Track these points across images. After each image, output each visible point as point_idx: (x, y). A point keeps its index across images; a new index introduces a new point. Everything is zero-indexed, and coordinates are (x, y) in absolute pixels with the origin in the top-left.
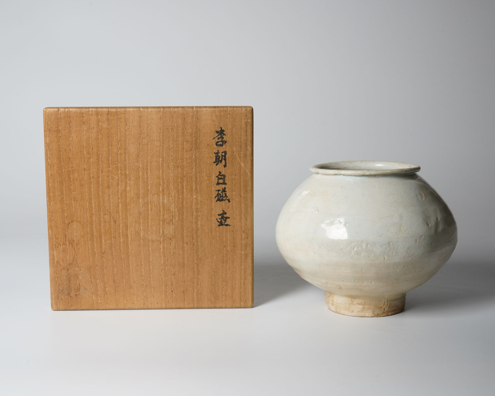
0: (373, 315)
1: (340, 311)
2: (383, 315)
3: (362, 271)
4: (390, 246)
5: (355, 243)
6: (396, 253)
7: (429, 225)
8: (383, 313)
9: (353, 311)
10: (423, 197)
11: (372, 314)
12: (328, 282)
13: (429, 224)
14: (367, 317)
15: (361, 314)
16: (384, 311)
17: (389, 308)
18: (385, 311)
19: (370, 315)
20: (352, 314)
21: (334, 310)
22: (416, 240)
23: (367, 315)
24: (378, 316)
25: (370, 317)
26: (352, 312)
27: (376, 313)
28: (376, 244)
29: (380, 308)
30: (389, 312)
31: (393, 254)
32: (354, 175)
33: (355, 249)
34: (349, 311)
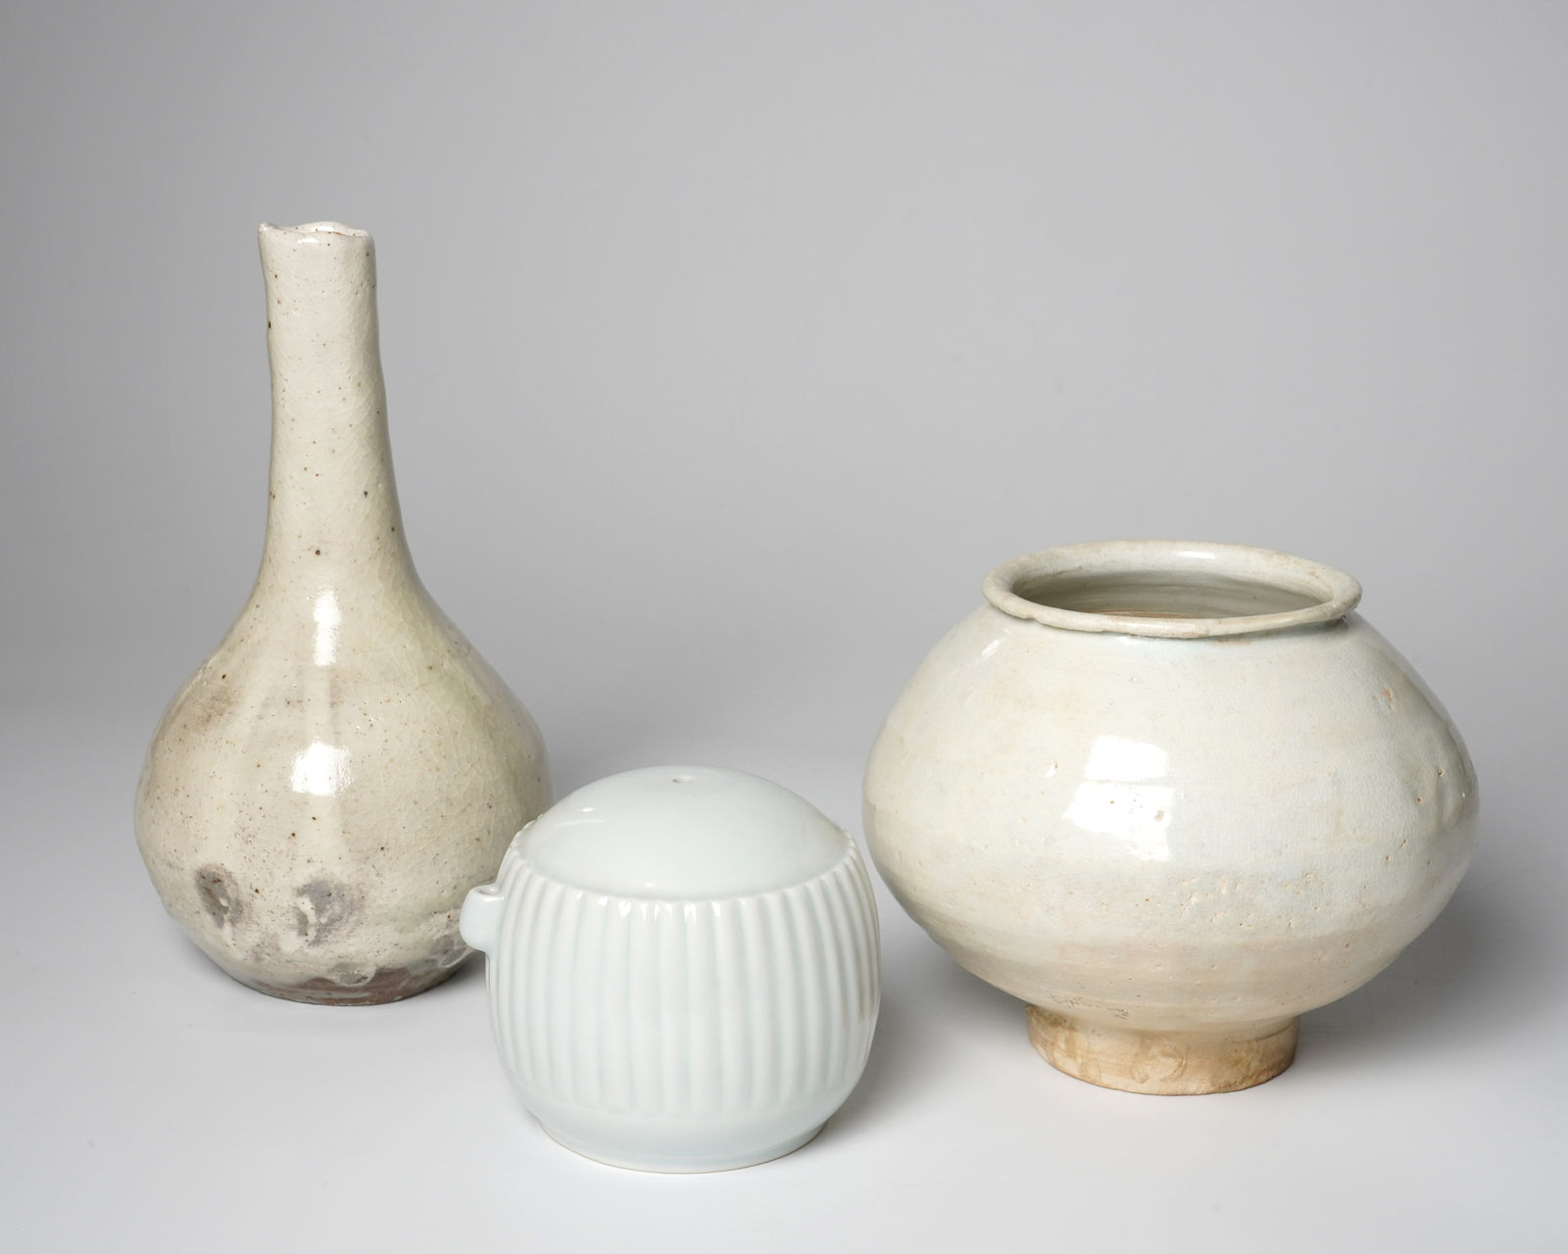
0: (1212, 1089)
1: (1100, 1077)
2: (1244, 1085)
3: (1213, 966)
4: (1307, 883)
5: (1194, 881)
6: (1328, 904)
7: (1419, 800)
8: (1246, 1078)
9: (1146, 1079)
10: (1390, 700)
11: (1209, 1084)
12: (1080, 999)
13: (1421, 798)
14: (1191, 1095)
15: (1172, 1087)
16: (1249, 1071)
17: (1261, 1061)
18: (1250, 1073)
19: (1204, 1087)
20: (1143, 1087)
21: (1077, 1074)
22: (1387, 858)
23: (1193, 1087)
24: (1228, 1088)
25: (1201, 1094)
26: (1143, 1081)
27: (1222, 1081)
28: (1263, 882)
29: (1237, 1062)
30: (1263, 1071)
31: (1319, 909)
32: (1170, 636)
33: (1194, 900)
34: (1134, 1078)
